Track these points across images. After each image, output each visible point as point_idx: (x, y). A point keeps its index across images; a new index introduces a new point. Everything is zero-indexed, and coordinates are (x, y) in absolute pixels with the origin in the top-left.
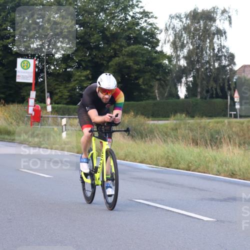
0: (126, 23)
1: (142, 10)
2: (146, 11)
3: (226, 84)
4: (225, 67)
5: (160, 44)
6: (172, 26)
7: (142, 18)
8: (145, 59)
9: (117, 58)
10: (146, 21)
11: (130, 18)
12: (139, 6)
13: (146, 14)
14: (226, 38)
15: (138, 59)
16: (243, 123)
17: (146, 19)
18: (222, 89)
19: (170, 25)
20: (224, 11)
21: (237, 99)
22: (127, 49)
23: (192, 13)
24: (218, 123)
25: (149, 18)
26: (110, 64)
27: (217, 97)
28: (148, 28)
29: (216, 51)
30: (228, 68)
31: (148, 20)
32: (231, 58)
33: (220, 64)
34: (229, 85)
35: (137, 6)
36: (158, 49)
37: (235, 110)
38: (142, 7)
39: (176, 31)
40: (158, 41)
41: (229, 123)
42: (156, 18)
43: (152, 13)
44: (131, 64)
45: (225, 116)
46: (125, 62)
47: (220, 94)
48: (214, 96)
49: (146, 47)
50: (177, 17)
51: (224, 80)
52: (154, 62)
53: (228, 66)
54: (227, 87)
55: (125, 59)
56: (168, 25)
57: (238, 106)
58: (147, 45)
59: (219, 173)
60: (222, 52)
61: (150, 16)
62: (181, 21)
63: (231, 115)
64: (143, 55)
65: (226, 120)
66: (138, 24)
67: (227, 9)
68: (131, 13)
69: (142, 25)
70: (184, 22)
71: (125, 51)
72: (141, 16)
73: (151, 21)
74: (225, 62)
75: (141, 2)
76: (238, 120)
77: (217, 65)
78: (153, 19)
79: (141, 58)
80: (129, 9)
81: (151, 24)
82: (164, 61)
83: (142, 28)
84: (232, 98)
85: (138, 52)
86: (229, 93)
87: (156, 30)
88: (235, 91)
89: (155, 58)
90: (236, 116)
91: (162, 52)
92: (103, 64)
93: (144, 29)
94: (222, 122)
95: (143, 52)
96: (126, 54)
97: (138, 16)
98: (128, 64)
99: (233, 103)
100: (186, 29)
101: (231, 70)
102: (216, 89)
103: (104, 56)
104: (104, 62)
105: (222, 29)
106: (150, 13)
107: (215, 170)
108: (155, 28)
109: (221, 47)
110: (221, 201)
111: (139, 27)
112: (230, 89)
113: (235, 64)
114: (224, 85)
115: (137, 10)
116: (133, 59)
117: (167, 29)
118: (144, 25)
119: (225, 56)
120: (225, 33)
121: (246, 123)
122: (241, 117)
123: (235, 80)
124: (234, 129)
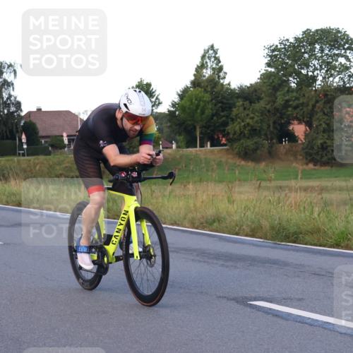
3: (14, 127)
4: (13, 112)
14: (13, 88)
16: (30, 161)
18: (11, 131)
20: (10, 66)
21: (24, 140)
24: (8, 160)
27: (7, 138)
29: (5, 99)
30: (16, 114)
32: (18, 105)
33: (8, 111)
34: (17, 128)
37: (23, 149)
41: (19, 161)
45: (14, 154)
47: (9, 136)
48: (5, 137)
51: (12, 124)
53: (16, 112)
54: (14, 130)
57: (25, 146)
59: (7, 203)
60: (11, 101)
63: (19, 154)
65: (16, 159)
67: (13, 64)
74: (13, 109)
76: (26, 158)
77: (6, 111)
84: (20, 140)
86: (17, 135)
88: (22, 134)
90: (23, 155)
94: (12, 160)
99: (21, 144)
101: (19, 115)
102: (6, 132)
105: (9, 81)
107: (4, 201)
109: (10, 96)
110: (8, 226)
112: (17, 132)
113: (21, 110)
114: (13, 128)
119: (13, 104)
120: (13, 84)
121: (32, 160)
122: (28, 155)
123: (22, 124)
124: (23, 166)
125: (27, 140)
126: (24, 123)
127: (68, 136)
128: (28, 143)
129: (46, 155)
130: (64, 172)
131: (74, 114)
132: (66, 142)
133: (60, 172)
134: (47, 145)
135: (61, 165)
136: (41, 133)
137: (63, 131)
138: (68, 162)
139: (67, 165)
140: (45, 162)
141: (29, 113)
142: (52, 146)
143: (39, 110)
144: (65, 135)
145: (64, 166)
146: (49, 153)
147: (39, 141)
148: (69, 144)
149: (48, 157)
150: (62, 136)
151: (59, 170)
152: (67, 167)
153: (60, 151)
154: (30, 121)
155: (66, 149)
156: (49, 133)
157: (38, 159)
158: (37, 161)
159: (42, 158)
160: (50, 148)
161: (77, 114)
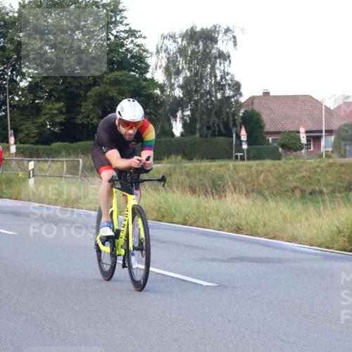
0: (108, 44)
1: (127, 28)
2: (133, 29)
3: (231, 118)
4: (229, 98)
5: (150, 70)
6: (164, 48)
7: (127, 38)
8: (132, 89)
9: (97, 87)
10: (132, 41)
11: (112, 38)
12: (124, 23)
13: (132, 33)
14: (230, 62)
15: (122, 88)
16: (252, 167)
17: (133, 39)
18: (226, 125)
19: (162, 47)
20: (227, 30)
21: (244, 137)
22: (109, 76)
23: (189, 32)
24: (221, 166)
25: (136, 38)
26: (89, 94)
27: (220, 135)
28: (135, 51)
29: (219, 78)
30: (233, 100)
31: (135, 41)
32: (237, 87)
33: (223, 95)
34: (234, 121)
35: (121, 23)
36: (148, 76)
37: (242, 151)
38: (128, 25)
39: (169, 54)
40: (148, 66)
41: (235, 167)
42: (145, 38)
43: (140, 31)
44: (115, 94)
45: (230, 157)
46: (107, 92)
47: (224, 132)
48: (216, 133)
49: (133, 73)
50: (171, 36)
51: (228, 113)
52: (143, 93)
53: (233, 96)
54: (231, 123)
55: (108, 88)
56: (159, 46)
57: (245, 146)
58: (134, 71)
59: (221, 228)
60: (226, 80)
61: (137, 35)
62: (175, 42)
63: (237, 157)
64: (128, 83)
65: (231, 164)
66: (122, 45)
67: (231, 28)
68: (114, 32)
69: (128, 47)
70: (180, 43)
71: (107, 78)
72: (126, 35)
73: (138, 41)
74: (229, 93)
75: (126, 18)
76: (246, 163)
77: (219, 96)
78: (141, 39)
79: (127, 87)
80: (111, 26)
81: (138, 46)
82: (156, 91)
83: (127, 50)
84: (238, 137)
85: (123, 80)
86: (234, 130)
87: (145, 53)
88: (241, 128)
89: (144, 87)
90: (242, 159)
91: (152, 80)
92: (79, 94)
93: (131, 52)
94: (226, 165)
95: (129, 79)
96: (108, 81)
97: (123, 35)
98: (111, 95)
99: (240, 142)
100: (182, 51)
101: (237, 102)
102: (219, 125)
103: (81, 84)
104: (82, 92)
105: (225, 51)
106: (137, 32)
107: (217, 224)
108: (144, 51)
109: (225, 74)
110: (224, 261)
111: (124, 48)
112: (235, 125)
113: (241, 95)
114: (228, 118)
115: (121, 28)
116: (117, 88)
117: (158, 52)
118: (130, 46)
119: (229, 85)
120: (229, 56)
121: (255, 167)
122: (248, 159)
123: (241, 115)
124: (241, 174)
125: (249, 137)
126: (243, 113)
127: (307, 132)
128: (249, 142)
129: (274, 159)
130: (299, 185)
131: (317, 101)
132: (304, 140)
133: (295, 184)
134: (276, 145)
135: (295, 174)
136: (268, 127)
137: (299, 125)
138: (306, 170)
139: (305, 174)
140: (273, 169)
141: (252, 99)
142: (283, 146)
143: (266, 94)
144: (302, 130)
145: (301, 175)
146: (278, 157)
147: (264, 138)
148: (308, 144)
149: (277, 162)
150: (298, 132)
151: (292, 181)
152: (303, 177)
153: (294, 153)
154: (253, 110)
155: (303, 151)
156: (279, 128)
157: (263, 165)
158: (261, 168)
159: (268, 162)
160: (280, 150)
161: (320, 100)
